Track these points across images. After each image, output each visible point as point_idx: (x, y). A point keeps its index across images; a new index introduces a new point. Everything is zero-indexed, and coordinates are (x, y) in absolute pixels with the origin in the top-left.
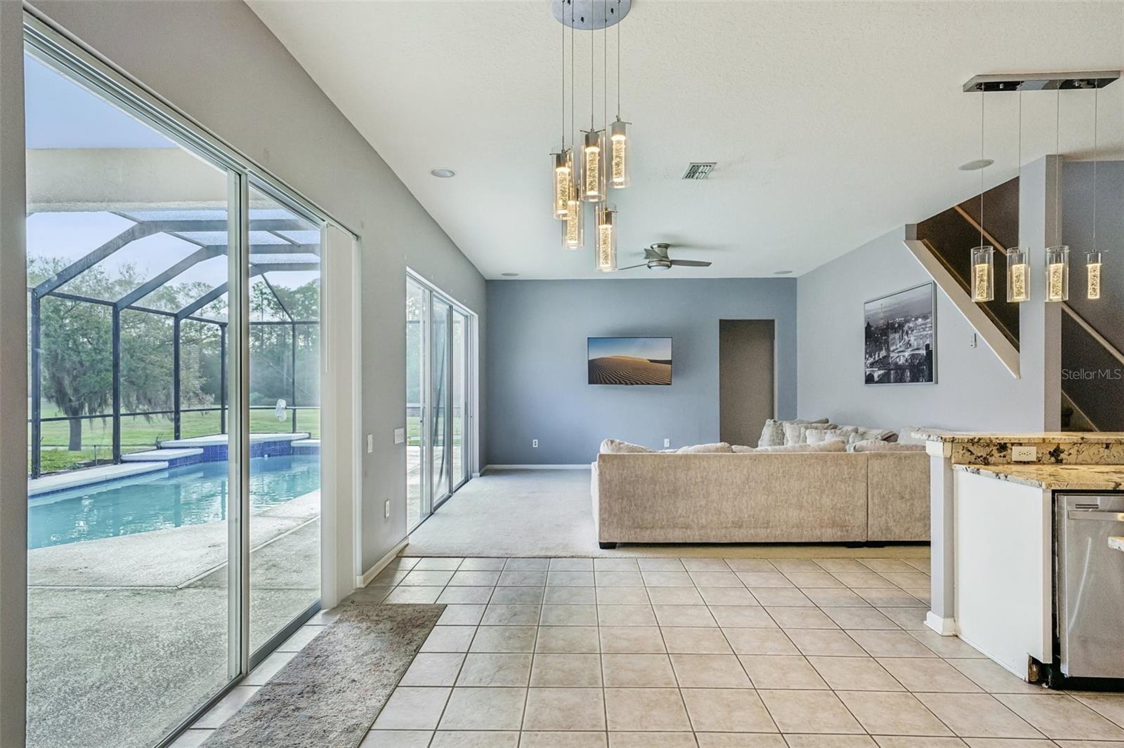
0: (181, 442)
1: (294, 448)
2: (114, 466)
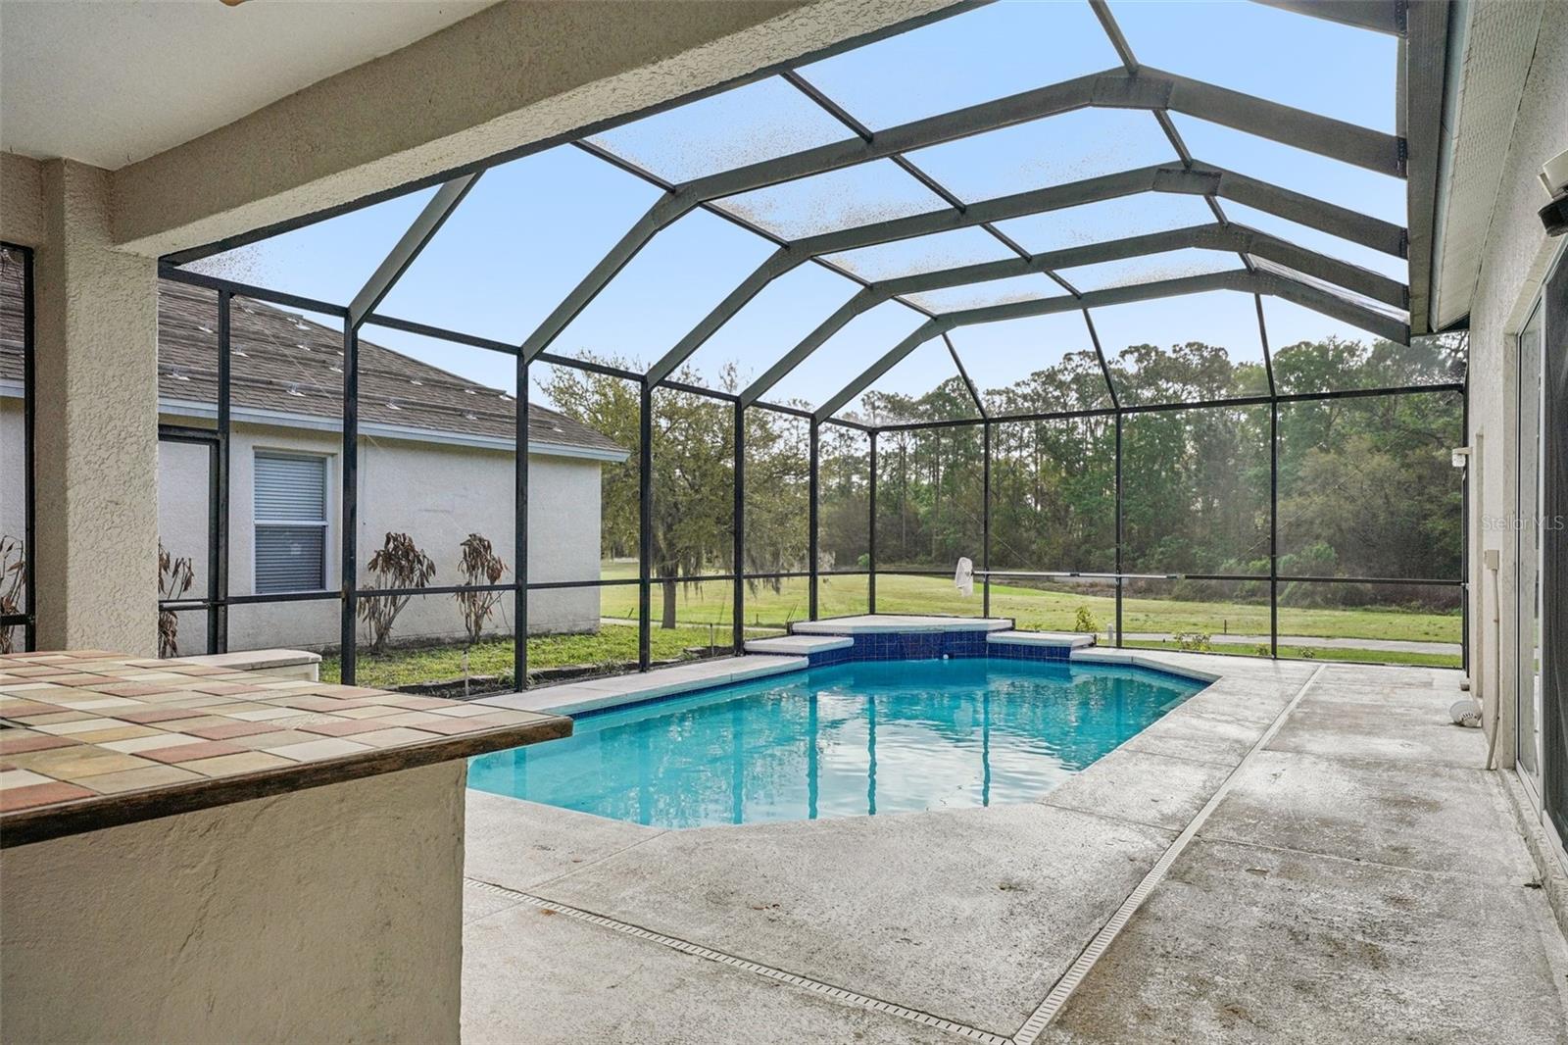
0: (822, 624)
1: (991, 645)
2: (734, 659)
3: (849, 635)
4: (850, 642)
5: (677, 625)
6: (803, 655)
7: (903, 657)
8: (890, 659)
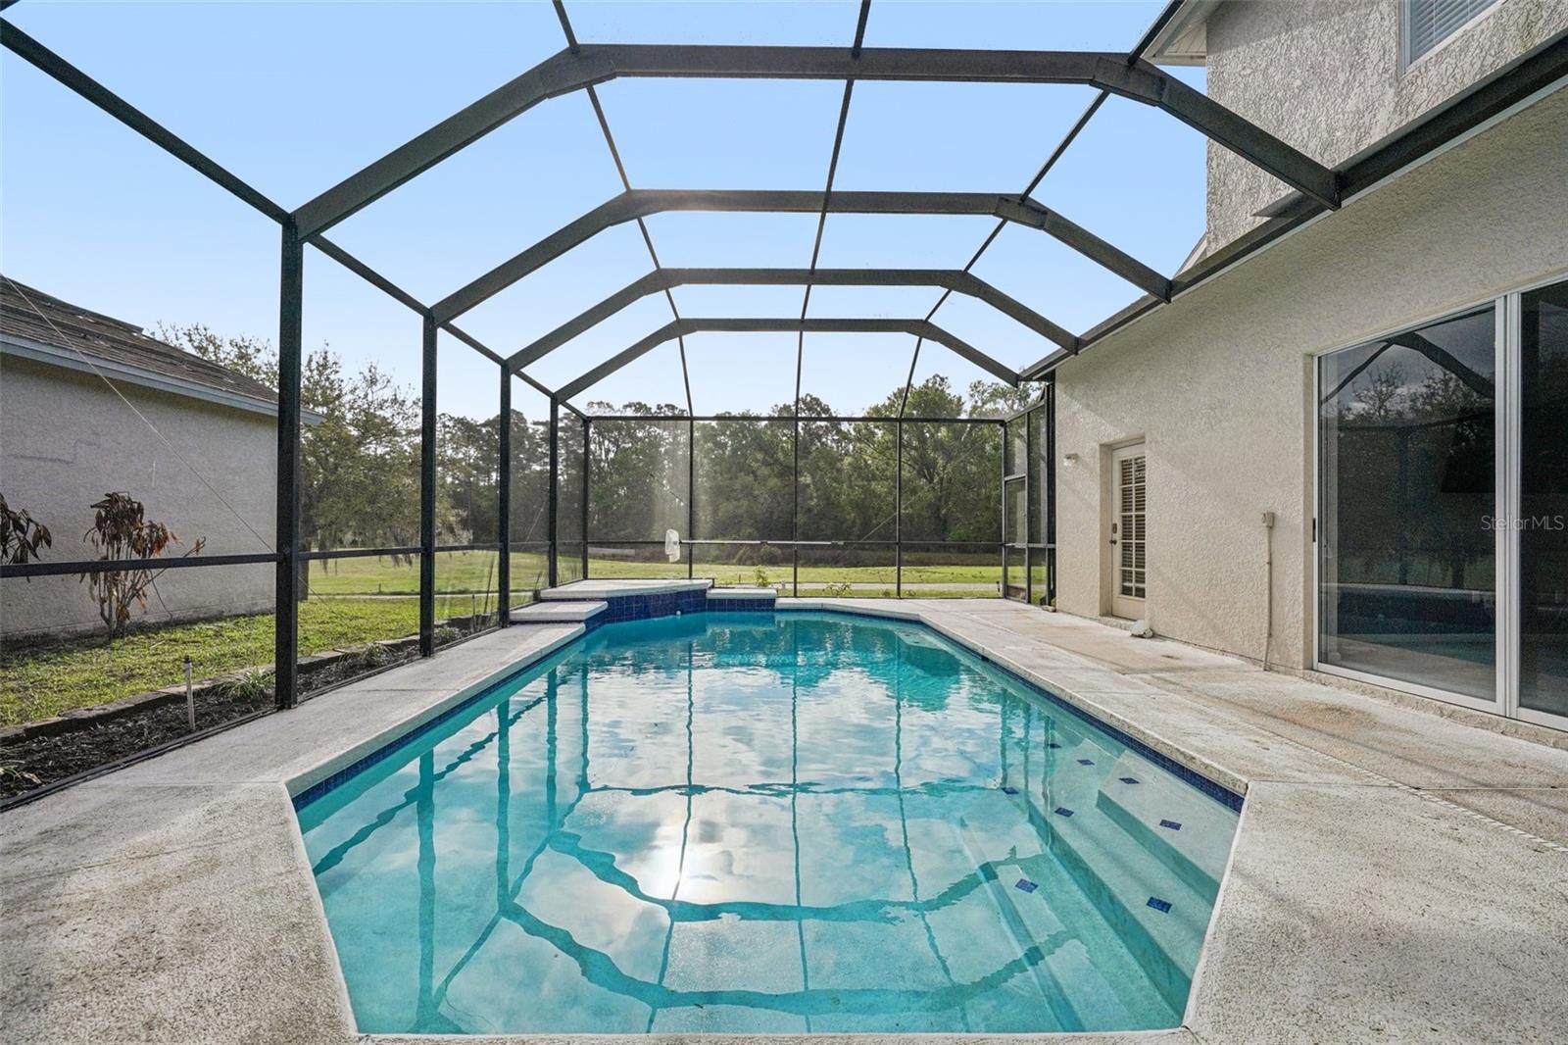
0: (561, 590)
1: (710, 600)
2: (504, 630)
3: (603, 599)
4: (604, 605)
5: (309, 597)
6: (579, 622)
7: (648, 616)
8: (636, 618)
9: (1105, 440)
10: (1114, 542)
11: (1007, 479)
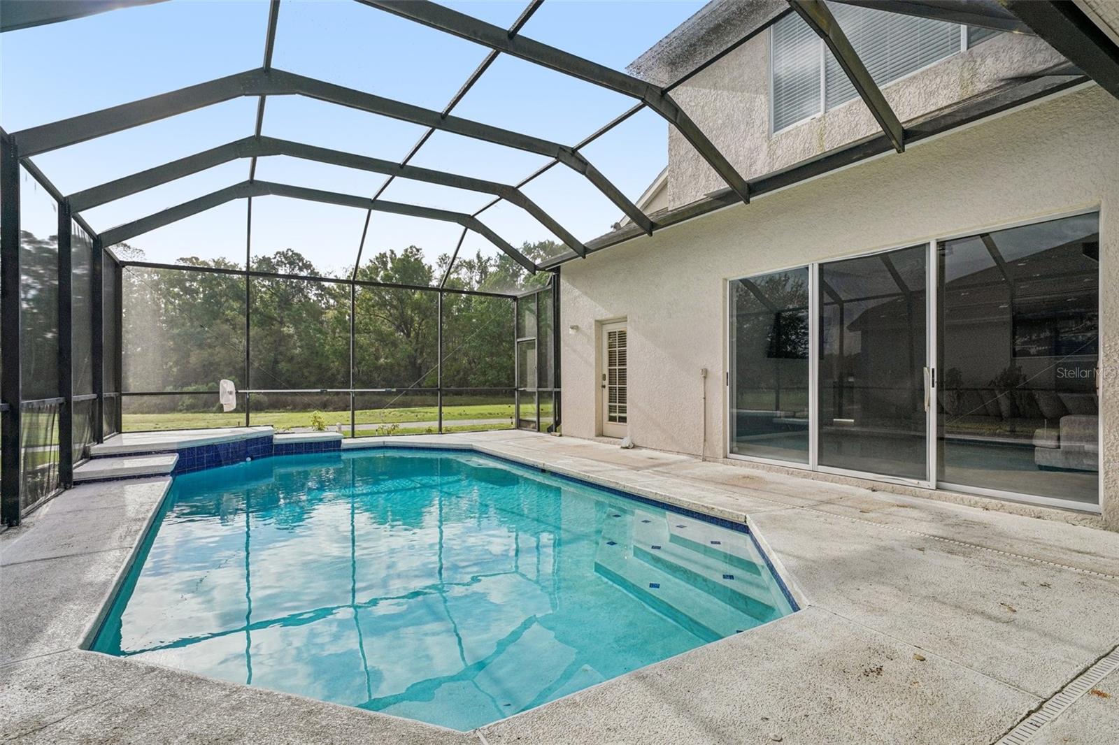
0: (112, 445)
1: (277, 446)
2: (67, 492)
3: (173, 451)
4: (177, 457)
6: (165, 474)
7: (219, 464)
8: (209, 468)
9: (599, 318)
10: (604, 387)
11: (519, 340)
